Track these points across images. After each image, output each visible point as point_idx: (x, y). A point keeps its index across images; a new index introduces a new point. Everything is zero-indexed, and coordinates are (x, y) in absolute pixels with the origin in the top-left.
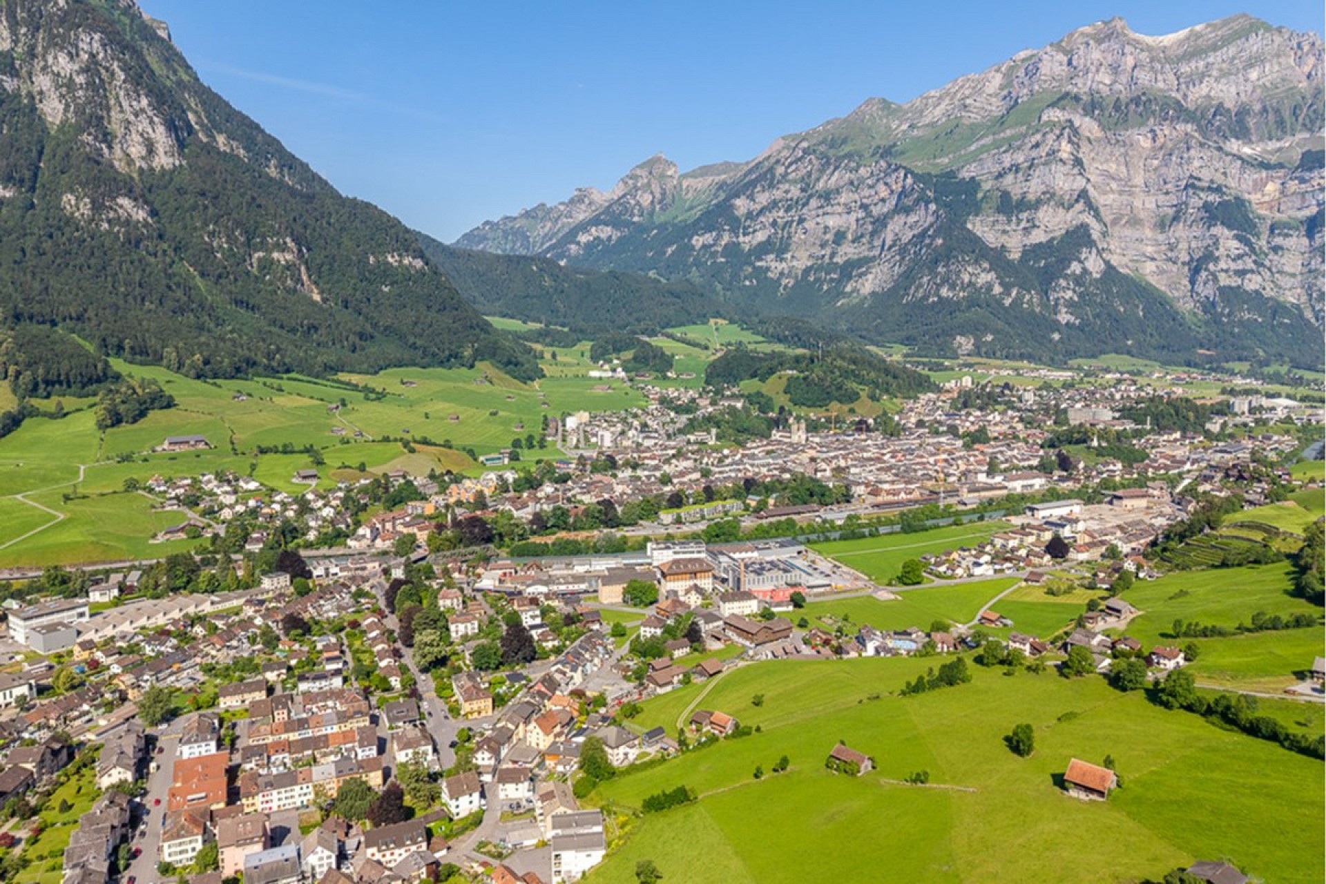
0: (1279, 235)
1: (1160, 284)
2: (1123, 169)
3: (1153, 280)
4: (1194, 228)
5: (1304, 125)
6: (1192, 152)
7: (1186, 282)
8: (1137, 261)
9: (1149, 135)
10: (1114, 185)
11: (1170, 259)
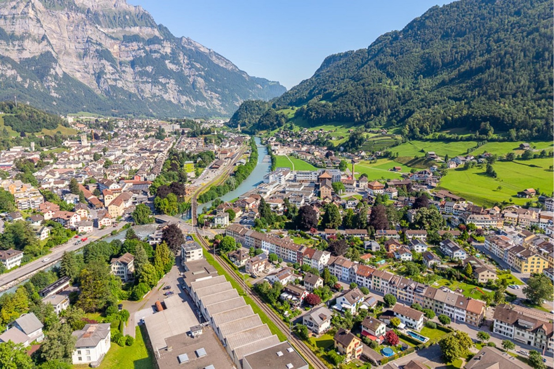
0: (124, 66)
1: (85, 82)
2: (58, 28)
3: (81, 80)
4: (94, 59)
5: (119, 24)
6: (87, 26)
7: (95, 82)
8: (72, 72)
9: (66, 15)
10: (55, 35)
11: (86, 72)
